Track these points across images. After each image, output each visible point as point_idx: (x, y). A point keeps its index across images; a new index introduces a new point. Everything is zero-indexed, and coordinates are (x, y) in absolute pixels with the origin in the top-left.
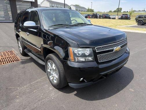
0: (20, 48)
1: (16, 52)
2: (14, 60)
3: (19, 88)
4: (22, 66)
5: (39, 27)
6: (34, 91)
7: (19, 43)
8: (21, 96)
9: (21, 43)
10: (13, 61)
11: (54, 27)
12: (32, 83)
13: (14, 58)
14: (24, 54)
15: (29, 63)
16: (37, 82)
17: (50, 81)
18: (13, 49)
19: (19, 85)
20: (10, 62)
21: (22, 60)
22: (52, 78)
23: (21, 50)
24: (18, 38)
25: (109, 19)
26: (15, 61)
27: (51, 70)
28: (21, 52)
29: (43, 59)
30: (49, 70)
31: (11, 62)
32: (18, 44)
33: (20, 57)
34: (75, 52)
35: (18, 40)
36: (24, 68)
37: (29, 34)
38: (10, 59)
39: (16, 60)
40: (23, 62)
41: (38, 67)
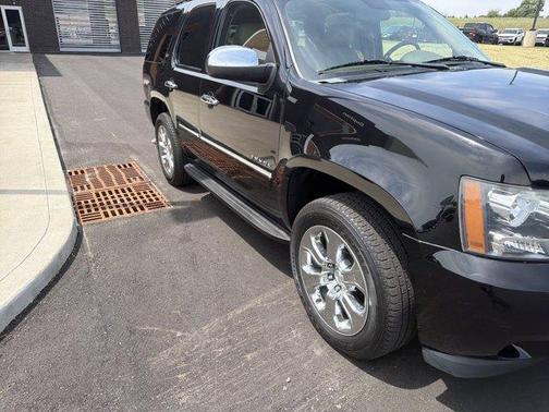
0: (163, 157)
1: (145, 167)
2: (144, 201)
3: (179, 334)
4: (178, 229)
5: (274, 71)
6: (249, 356)
7: (163, 136)
8: (194, 377)
9: (169, 135)
10: (142, 209)
11: (348, 74)
12: (231, 315)
13: (144, 195)
14: (182, 181)
15: (203, 221)
16: (252, 312)
17: (311, 315)
18: (134, 159)
19: (180, 321)
20: (128, 212)
21: (173, 204)
22: (321, 306)
23: (167, 165)
24: (159, 117)
25: (495, 46)
26: (148, 205)
27: (316, 267)
28: (170, 171)
29: (281, 215)
30: (307, 269)
31: (131, 210)
32: (158, 140)
33: (165, 192)
34: (491, 204)
35: (156, 123)
36: (185, 239)
37: (215, 101)
38: (129, 200)
39: (152, 205)
40: (180, 216)
41: (241, 242)
